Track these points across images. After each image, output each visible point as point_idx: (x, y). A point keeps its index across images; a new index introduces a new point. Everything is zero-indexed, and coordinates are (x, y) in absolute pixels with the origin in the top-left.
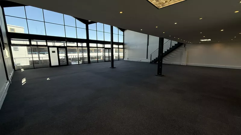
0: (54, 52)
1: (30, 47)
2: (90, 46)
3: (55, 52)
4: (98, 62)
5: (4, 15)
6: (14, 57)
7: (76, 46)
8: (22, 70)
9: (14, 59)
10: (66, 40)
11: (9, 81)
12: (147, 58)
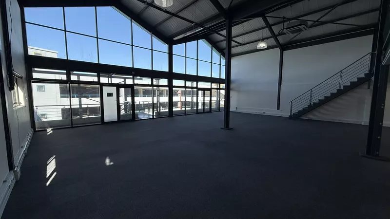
0: (110, 95)
1: (68, 85)
2: (174, 85)
3: (112, 96)
4: (185, 115)
5: (23, 22)
6: (35, 104)
7: (150, 84)
8: (49, 131)
9: (35, 108)
10: (133, 73)
11: (15, 172)
12: (278, 109)
